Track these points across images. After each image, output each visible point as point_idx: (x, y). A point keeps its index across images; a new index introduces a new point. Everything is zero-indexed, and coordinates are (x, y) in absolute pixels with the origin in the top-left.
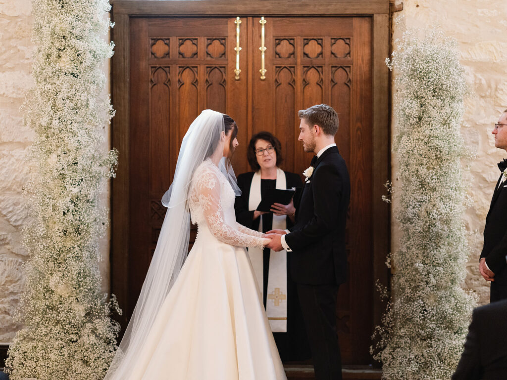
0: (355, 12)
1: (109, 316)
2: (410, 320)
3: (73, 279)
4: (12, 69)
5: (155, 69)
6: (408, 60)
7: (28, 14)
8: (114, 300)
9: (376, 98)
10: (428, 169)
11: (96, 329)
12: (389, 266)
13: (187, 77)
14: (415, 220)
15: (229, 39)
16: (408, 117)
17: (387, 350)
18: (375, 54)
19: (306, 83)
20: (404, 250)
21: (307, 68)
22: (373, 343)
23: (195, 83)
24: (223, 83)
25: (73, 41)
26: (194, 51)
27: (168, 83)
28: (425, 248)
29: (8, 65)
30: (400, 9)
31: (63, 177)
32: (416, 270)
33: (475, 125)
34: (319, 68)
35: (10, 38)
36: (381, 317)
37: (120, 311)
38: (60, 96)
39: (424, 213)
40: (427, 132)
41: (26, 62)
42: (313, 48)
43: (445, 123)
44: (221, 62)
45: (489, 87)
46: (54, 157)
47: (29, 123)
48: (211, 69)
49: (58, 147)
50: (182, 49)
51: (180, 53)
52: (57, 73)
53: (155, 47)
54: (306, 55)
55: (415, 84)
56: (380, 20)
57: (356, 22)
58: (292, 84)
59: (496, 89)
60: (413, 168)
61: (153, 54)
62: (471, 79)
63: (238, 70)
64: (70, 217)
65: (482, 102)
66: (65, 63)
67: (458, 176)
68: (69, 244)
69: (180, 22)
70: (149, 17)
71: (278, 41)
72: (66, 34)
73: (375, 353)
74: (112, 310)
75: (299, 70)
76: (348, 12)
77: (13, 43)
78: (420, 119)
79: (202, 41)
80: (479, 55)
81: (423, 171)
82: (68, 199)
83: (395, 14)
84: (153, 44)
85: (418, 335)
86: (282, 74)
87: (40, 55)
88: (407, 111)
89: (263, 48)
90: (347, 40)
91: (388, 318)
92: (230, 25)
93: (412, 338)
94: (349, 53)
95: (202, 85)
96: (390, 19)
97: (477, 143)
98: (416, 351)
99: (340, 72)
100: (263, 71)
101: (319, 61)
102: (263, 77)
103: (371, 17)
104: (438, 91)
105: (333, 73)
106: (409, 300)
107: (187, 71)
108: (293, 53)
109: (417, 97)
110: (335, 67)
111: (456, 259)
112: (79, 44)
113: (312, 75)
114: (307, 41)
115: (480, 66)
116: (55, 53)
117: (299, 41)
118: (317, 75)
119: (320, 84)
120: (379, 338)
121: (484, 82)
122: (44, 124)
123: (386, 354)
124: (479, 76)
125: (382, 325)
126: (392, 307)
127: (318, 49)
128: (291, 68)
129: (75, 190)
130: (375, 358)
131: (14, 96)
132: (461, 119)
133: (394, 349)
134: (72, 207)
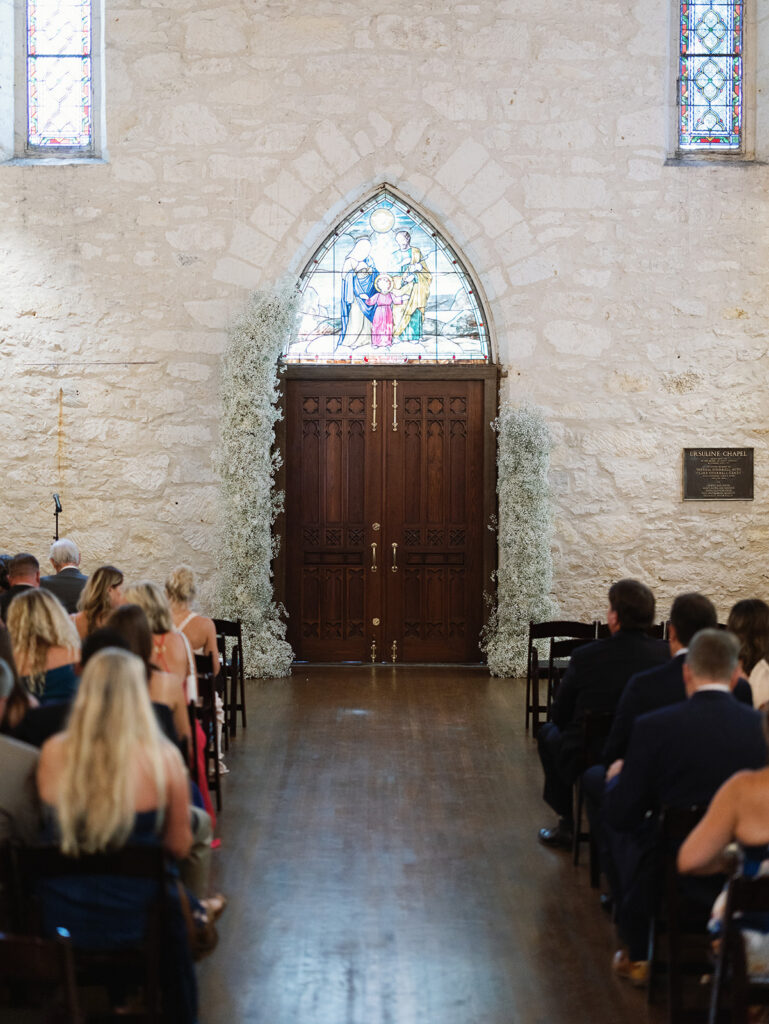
0: (469, 377)
1: (279, 618)
2: (508, 620)
3: (254, 589)
4: (193, 423)
5: (307, 422)
6: (507, 423)
7: (206, 379)
8: (282, 605)
9: (486, 447)
10: (522, 506)
11: (270, 627)
12: (493, 580)
13: (332, 429)
14: (513, 545)
15: (367, 399)
16: (507, 467)
17: (491, 644)
18: (486, 411)
19: (430, 434)
20: (505, 568)
21: (431, 422)
22: (481, 639)
23: (339, 434)
24: (362, 434)
25: (253, 409)
26: (339, 407)
27: (317, 433)
28: (519, 566)
29: (190, 420)
30: (506, 376)
31: (245, 512)
32: (513, 582)
33: (565, 469)
34: (440, 422)
35: (191, 398)
36: (488, 619)
37: (287, 614)
38: (243, 451)
39: (518, 539)
40: (521, 479)
41: (204, 418)
42: (436, 406)
43: (535, 472)
44: (359, 416)
45: (576, 438)
46: (237, 498)
47: (219, 471)
48: (353, 422)
49: (241, 489)
50: (330, 406)
51: (327, 410)
52: (241, 434)
53: (306, 405)
54: (429, 411)
55: (511, 442)
56: (490, 383)
57: (470, 385)
58: (419, 435)
59: (582, 440)
60: (511, 504)
61: (305, 410)
62: (561, 432)
63: (374, 424)
64: (251, 543)
65: (570, 451)
66: (246, 425)
67: (544, 511)
68: (251, 563)
69: (327, 384)
70: (301, 380)
71: (408, 400)
72: (248, 403)
73: (482, 646)
74: (282, 614)
75: (424, 424)
76: (464, 377)
77: (193, 402)
78: (516, 469)
79: (345, 401)
80: (568, 414)
81: (518, 508)
82: (250, 529)
83: (502, 379)
84: (305, 402)
85: (515, 631)
86: (410, 426)
87: (227, 418)
88: (506, 463)
89: (395, 406)
90: (463, 399)
91: (492, 619)
92: (368, 387)
93: (510, 634)
94: (465, 410)
95: (345, 436)
96: (498, 383)
97: (566, 483)
98: (512, 643)
99: (457, 425)
100: (395, 424)
101: (441, 416)
102: (395, 430)
103: (483, 380)
104: (529, 446)
105: (452, 427)
106: (508, 605)
107: (333, 424)
108: (420, 410)
109: (513, 452)
110: (454, 421)
111: (543, 574)
112: (258, 411)
113: (435, 428)
114: (431, 400)
115: (568, 423)
116: (240, 418)
117: (424, 400)
118: (439, 427)
119: (441, 434)
120: (485, 634)
121: (572, 435)
122: (232, 472)
123: (490, 646)
124: (568, 429)
125: (488, 625)
126: (496, 611)
127: (440, 407)
128: (418, 423)
129: (255, 522)
130: (483, 650)
131: (195, 445)
132: (547, 469)
133: (496, 643)
134: (252, 535)
